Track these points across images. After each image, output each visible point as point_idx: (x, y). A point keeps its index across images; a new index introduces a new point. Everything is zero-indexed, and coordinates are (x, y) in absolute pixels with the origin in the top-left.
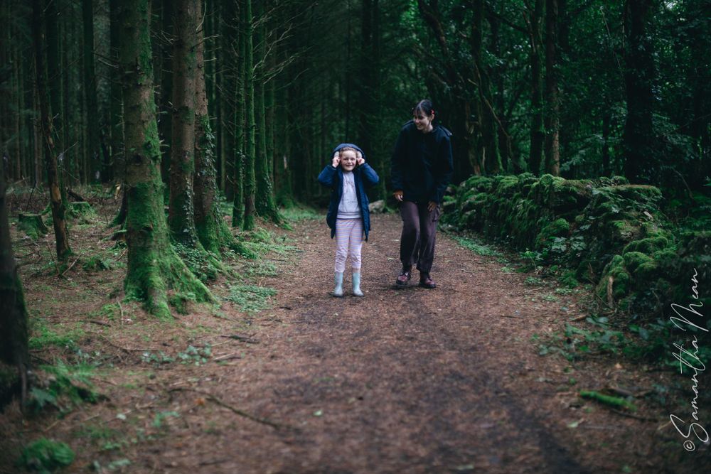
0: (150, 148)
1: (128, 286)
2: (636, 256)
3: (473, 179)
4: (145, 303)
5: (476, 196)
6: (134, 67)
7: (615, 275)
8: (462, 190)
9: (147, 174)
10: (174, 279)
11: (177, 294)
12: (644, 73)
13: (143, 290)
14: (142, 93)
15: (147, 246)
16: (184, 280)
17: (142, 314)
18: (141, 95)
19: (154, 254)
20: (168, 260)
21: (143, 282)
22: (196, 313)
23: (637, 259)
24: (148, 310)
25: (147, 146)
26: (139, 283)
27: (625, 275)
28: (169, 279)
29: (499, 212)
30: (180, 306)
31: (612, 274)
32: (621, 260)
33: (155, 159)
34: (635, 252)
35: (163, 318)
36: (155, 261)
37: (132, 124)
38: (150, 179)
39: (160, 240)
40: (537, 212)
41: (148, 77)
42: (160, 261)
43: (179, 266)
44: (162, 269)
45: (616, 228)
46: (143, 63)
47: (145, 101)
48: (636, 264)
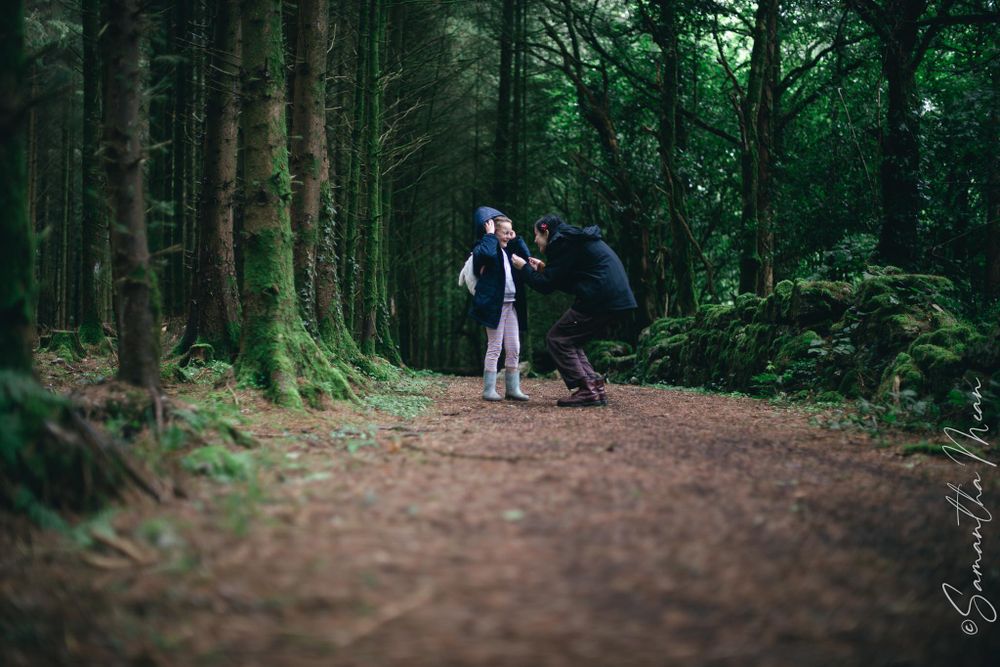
0: (279, 182)
1: (242, 370)
2: (931, 349)
3: (660, 322)
4: (266, 391)
5: (669, 340)
6: (261, 73)
7: (902, 375)
8: (644, 339)
9: (273, 218)
10: (305, 363)
11: (309, 382)
12: (907, 161)
13: (264, 374)
14: (271, 109)
15: (270, 315)
16: (317, 367)
17: (264, 404)
18: (269, 111)
19: (280, 326)
20: (297, 337)
21: (263, 364)
22: (334, 410)
23: (932, 353)
24: (271, 399)
25: (275, 180)
26: (259, 364)
27: (917, 373)
28: (298, 363)
29: (708, 348)
30: (313, 398)
31: (898, 373)
32: (907, 358)
33: (285, 198)
34: (928, 345)
35: (293, 408)
36: (280, 336)
37: (256, 150)
38: (277, 225)
39: (287, 309)
40: (771, 333)
41: (279, 88)
42: (287, 336)
43: (310, 347)
44: (289, 349)
45: (897, 324)
46: (274, 68)
47: (274, 119)
48: (931, 359)
